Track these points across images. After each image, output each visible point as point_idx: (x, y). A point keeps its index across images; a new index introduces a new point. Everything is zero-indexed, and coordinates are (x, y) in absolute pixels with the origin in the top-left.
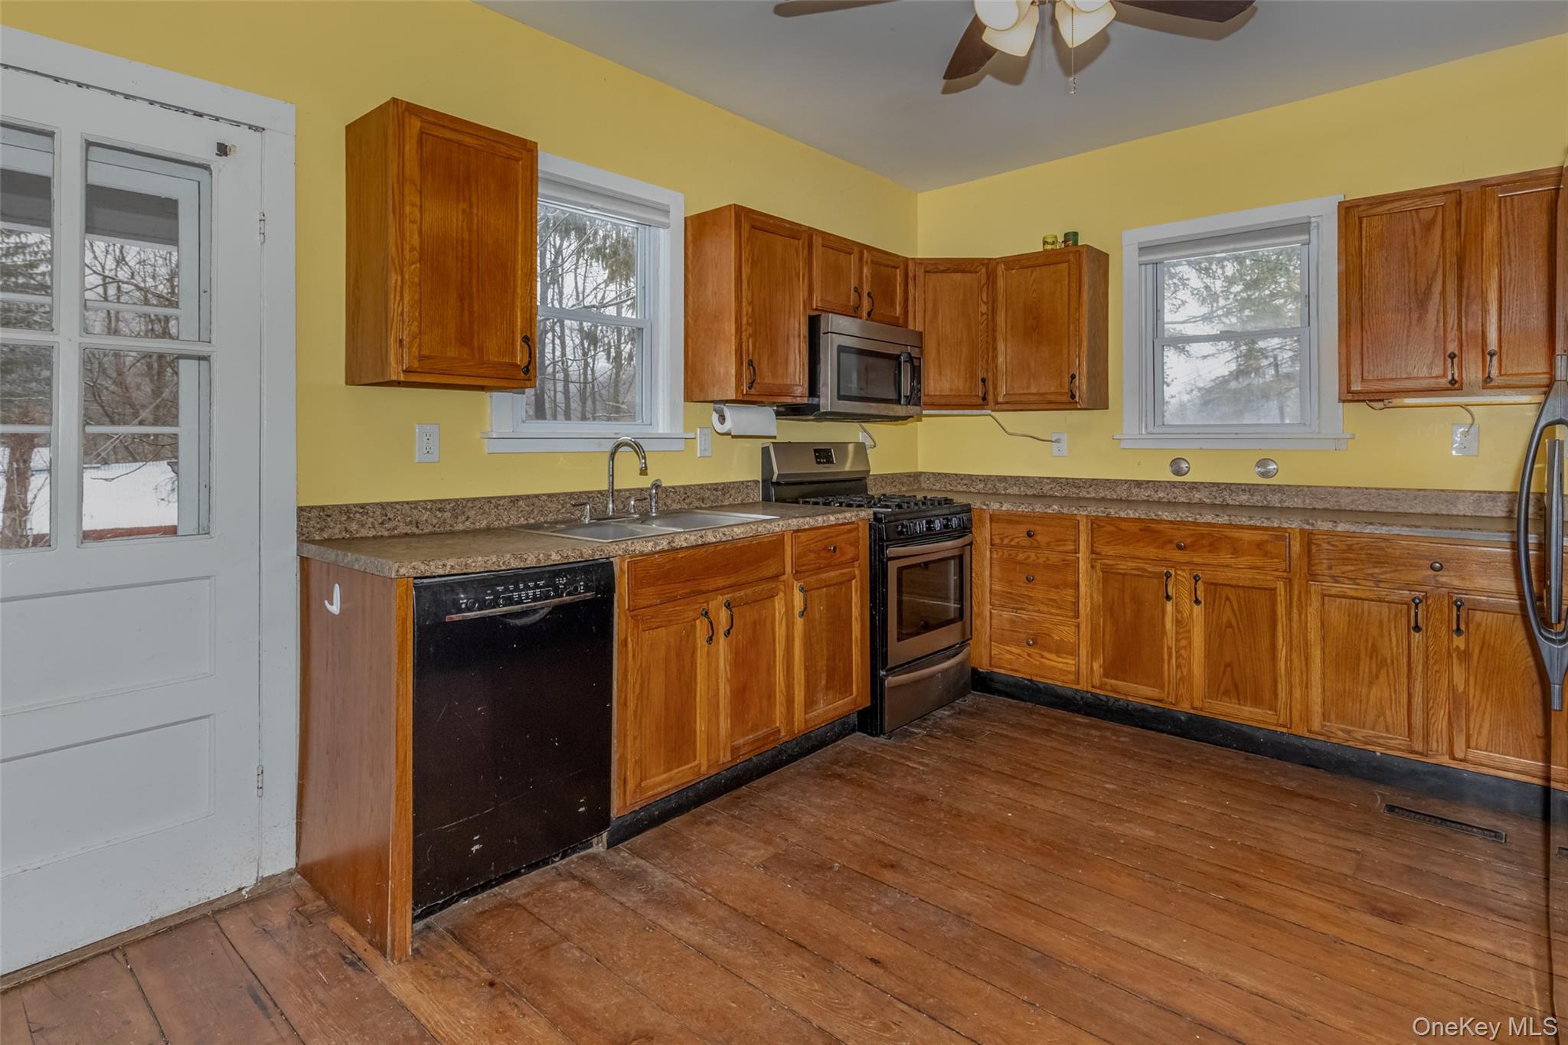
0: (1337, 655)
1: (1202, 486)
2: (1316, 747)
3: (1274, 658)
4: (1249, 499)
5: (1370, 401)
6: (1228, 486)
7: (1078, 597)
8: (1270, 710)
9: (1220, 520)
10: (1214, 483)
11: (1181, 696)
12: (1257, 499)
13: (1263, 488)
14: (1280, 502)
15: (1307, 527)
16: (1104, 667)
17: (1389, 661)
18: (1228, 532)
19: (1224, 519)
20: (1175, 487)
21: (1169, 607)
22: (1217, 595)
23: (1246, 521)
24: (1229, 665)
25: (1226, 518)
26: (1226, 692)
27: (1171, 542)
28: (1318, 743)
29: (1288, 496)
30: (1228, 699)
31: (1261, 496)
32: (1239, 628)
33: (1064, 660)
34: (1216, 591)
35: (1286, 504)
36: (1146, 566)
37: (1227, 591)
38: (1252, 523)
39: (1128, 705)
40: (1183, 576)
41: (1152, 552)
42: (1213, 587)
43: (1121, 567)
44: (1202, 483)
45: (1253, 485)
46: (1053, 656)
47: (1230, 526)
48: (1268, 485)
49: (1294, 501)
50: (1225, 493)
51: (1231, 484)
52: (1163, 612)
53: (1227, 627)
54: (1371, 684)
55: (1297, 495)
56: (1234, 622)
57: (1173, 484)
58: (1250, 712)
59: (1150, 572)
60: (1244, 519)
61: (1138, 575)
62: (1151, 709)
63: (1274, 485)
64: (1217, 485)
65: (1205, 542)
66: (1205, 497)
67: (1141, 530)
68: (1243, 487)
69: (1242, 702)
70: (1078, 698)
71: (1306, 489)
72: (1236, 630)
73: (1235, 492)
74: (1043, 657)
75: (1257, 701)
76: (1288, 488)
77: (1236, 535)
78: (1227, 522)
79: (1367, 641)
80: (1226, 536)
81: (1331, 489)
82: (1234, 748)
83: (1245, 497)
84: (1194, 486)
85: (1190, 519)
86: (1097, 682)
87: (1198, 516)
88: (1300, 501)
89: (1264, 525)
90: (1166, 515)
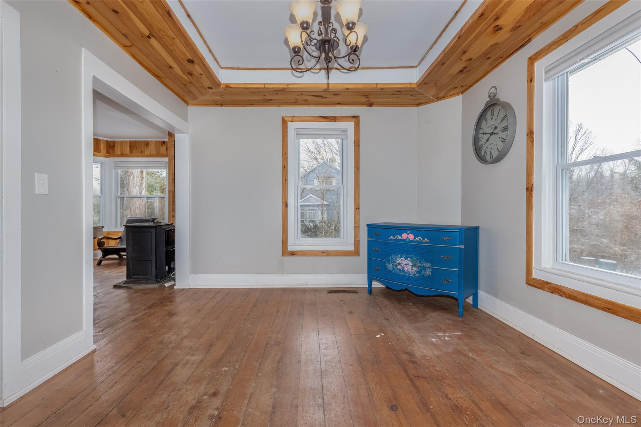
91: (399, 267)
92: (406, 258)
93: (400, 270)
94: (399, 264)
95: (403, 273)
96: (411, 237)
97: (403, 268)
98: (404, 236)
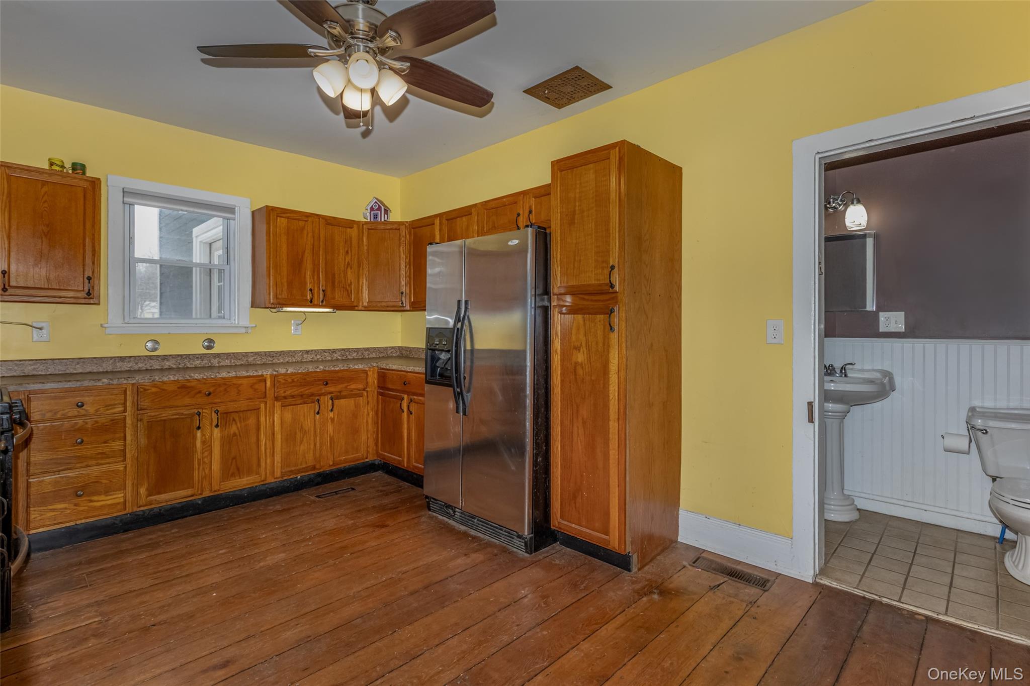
0: (287, 435)
1: (170, 357)
2: (272, 486)
3: (258, 446)
4: (200, 363)
5: (271, 308)
6: (188, 356)
7: (125, 445)
8: (256, 475)
9: (231, 375)
10: (178, 355)
11: (205, 488)
12: (205, 362)
13: (208, 356)
14: (218, 363)
15: (275, 373)
16: (147, 490)
17: (307, 431)
18: (235, 381)
19: (233, 374)
20: (151, 359)
21: (199, 434)
22: (228, 419)
23: (245, 374)
24: (234, 458)
25: (234, 373)
26: (233, 475)
27: (200, 392)
28: (273, 484)
29: (222, 359)
30: (234, 478)
31: (208, 360)
32: (240, 436)
33: (115, 496)
34: (227, 417)
35: (221, 364)
36: (182, 411)
37: (233, 415)
38: (248, 374)
39: (160, 510)
40: (206, 413)
41: (187, 400)
42: (225, 415)
43: (163, 415)
44: (170, 355)
45: (203, 354)
46: (102, 497)
47: (236, 377)
48: (212, 354)
49: (225, 362)
50: (186, 360)
51: (189, 355)
52: (195, 437)
53: (233, 436)
54: (300, 446)
55: (227, 359)
56: (238, 434)
57: (150, 357)
58: (247, 480)
59: (185, 415)
60: (244, 373)
61: (177, 418)
62: (177, 506)
63: (215, 354)
64: (181, 356)
65: (222, 389)
66: (173, 364)
67: (179, 388)
68: (197, 356)
69: (241, 477)
70: (117, 522)
71: (232, 355)
72: (239, 437)
73: (192, 360)
74: (91, 501)
75: (249, 472)
76: (223, 355)
77: (240, 382)
78: (235, 375)
79: (299, 424)
80: (234, 384)
81: (244, 354)
82: (231, 506)
83: (198, 362)
84: (165, 358)
85: (212, 376)
86: (143, 501)
87: (217, 374)
88: (229, 361)
89: (255, 374)
90: (197, 376)
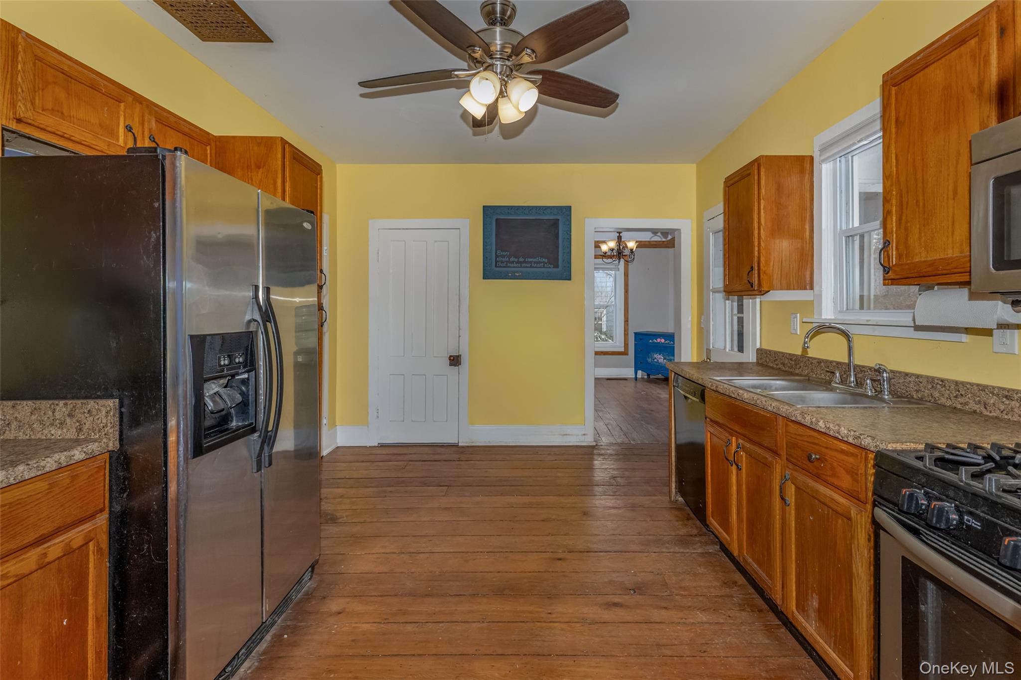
91: (655, 360)
92: (660, 354)
93: (656, 362)
94: (656, 358)
95: (658, 364)
96: (663, 341)
97: (658, 361)
98: (659, 340)
